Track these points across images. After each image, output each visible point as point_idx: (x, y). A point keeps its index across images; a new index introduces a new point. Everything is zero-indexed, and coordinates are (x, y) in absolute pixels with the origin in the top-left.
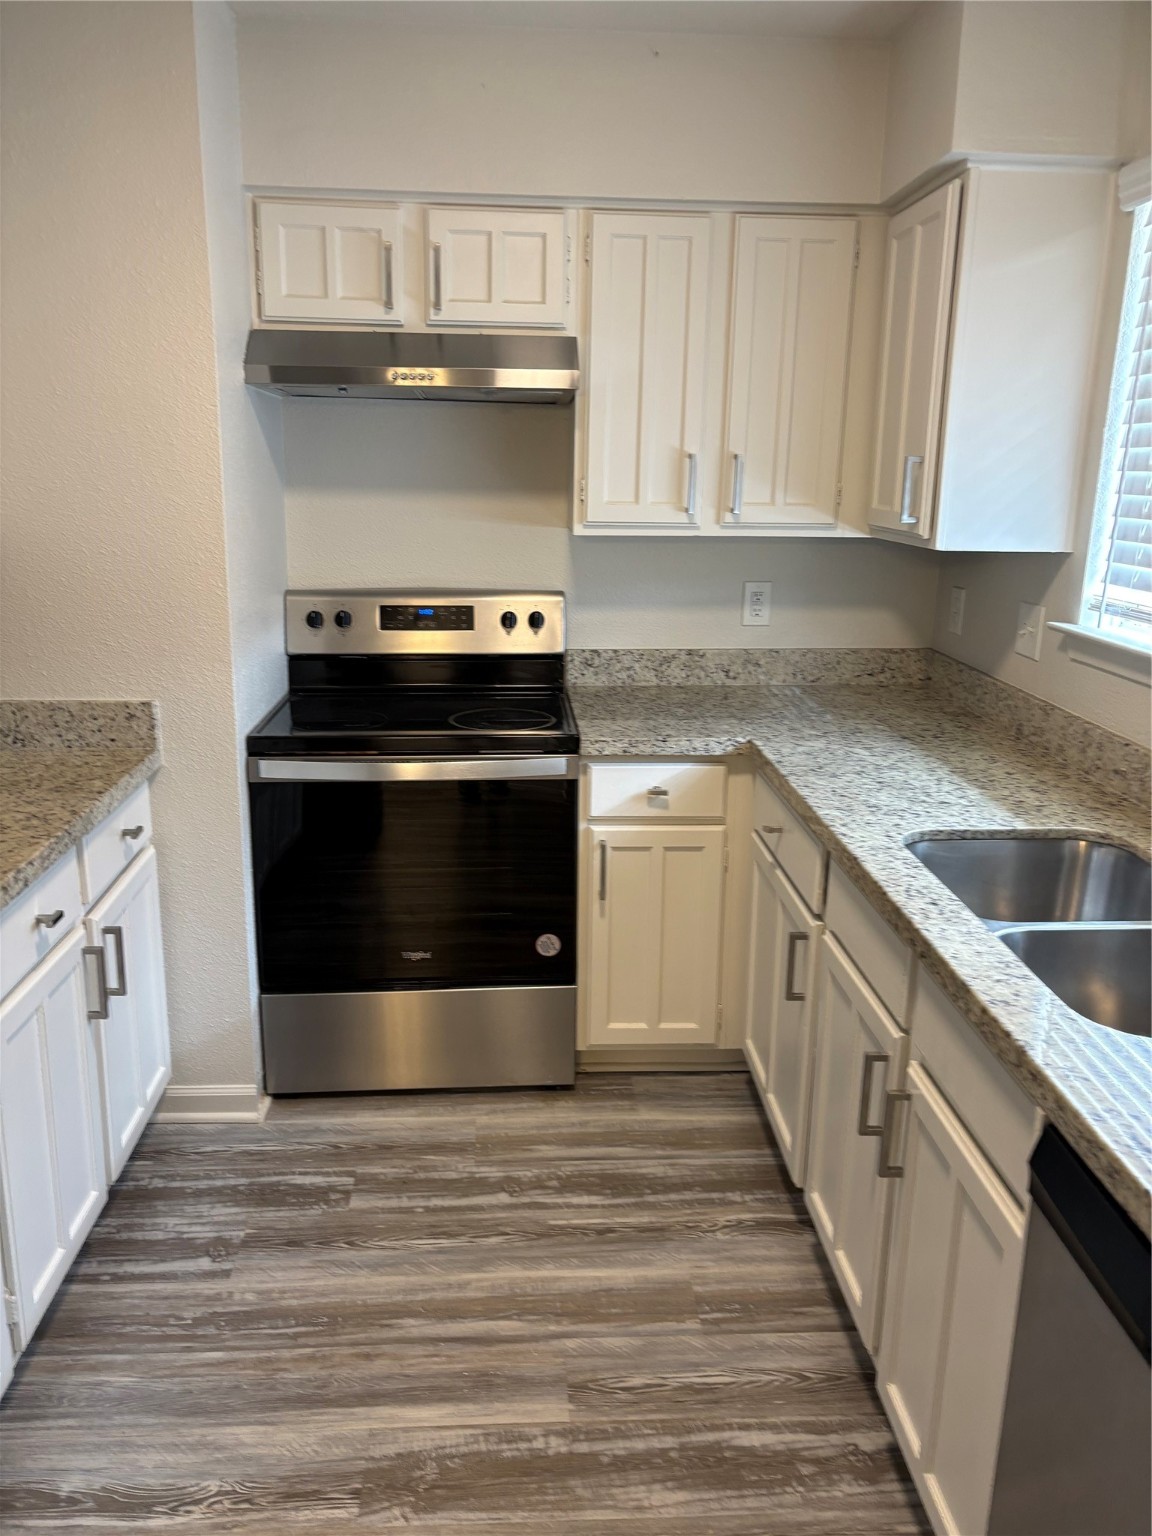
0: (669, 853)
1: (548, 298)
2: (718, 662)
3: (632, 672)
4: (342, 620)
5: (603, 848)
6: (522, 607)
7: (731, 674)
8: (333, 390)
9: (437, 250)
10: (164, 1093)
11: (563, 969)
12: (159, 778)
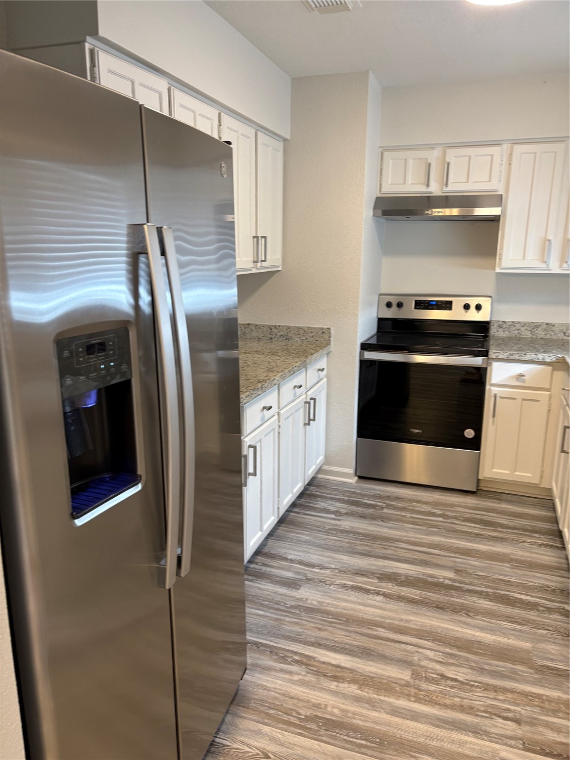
0: (524, 402)
1: (492, 180)
2: (561, 329)
3: (520, 331)
4: (400, 305)
5: (495, 396)
6: (473, 302)
7: (567, 334)
8: (404, 218)
9: (448, 164)
10: (321, 466)
11: (475, 444)
12: (330, 355)
